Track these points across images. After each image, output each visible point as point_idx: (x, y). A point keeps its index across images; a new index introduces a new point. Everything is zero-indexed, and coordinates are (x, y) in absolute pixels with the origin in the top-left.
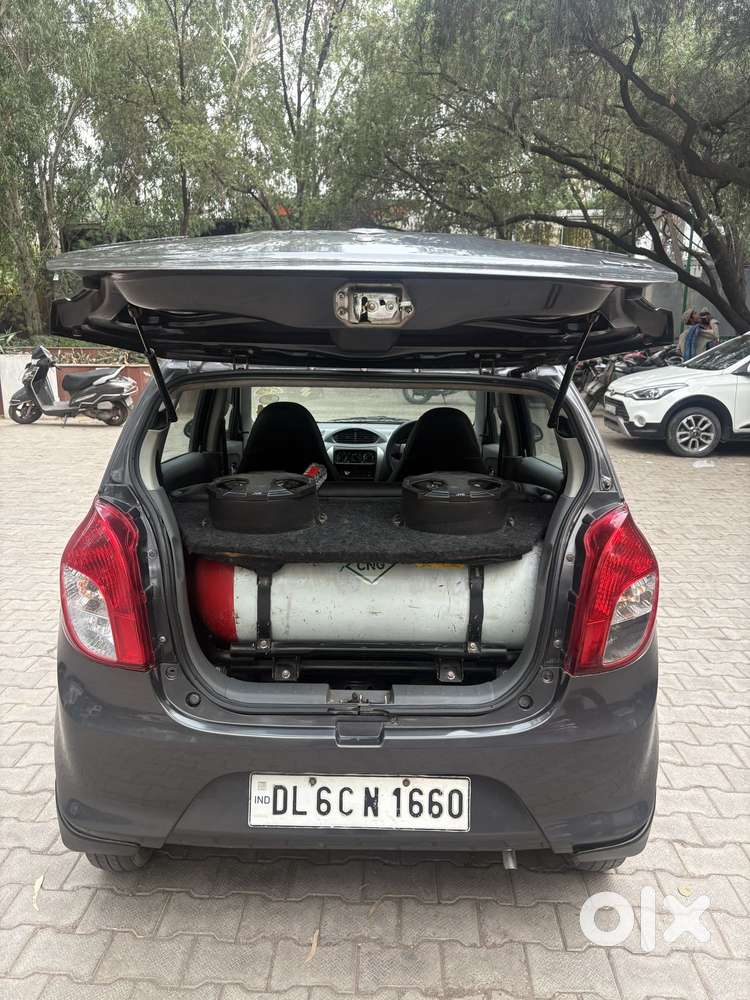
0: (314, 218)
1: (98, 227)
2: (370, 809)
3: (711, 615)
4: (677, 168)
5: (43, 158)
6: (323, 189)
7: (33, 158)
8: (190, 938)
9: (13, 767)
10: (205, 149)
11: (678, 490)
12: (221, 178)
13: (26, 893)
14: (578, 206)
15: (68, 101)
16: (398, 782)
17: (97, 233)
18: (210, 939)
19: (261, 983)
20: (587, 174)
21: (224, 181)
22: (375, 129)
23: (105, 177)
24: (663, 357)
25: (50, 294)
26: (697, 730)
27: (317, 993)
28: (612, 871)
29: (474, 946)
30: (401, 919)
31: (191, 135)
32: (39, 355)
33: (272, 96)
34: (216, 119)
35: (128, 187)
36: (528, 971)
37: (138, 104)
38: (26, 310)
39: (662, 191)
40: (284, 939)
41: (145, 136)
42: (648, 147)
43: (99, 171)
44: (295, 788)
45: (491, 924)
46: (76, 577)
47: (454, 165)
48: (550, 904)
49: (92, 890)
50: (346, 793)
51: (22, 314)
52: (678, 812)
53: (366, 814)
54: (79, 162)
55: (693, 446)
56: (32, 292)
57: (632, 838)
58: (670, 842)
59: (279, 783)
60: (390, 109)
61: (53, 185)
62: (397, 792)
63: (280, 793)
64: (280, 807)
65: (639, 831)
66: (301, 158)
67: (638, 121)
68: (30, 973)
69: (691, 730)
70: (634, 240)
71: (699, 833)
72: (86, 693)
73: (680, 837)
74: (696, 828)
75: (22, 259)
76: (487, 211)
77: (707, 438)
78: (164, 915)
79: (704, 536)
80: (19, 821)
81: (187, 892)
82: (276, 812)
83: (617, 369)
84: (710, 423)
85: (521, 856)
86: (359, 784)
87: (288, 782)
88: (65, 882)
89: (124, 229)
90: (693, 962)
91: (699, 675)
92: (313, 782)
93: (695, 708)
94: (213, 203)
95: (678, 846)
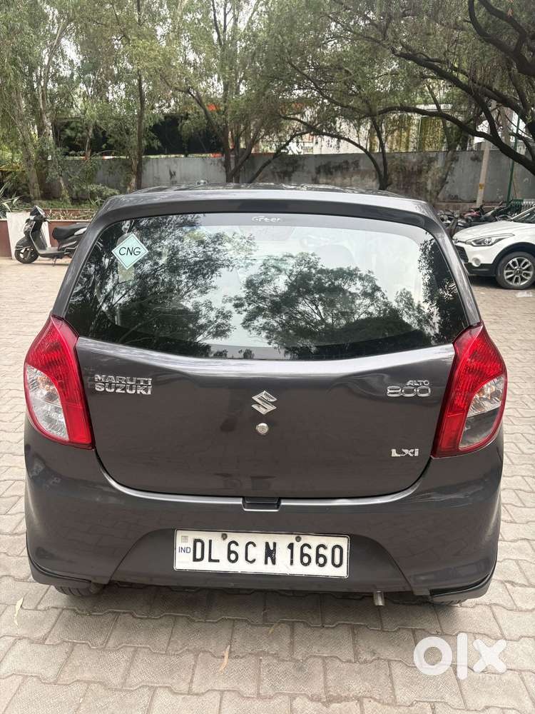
0: (236, 112)
1: (79, 120)
2: (269, 559)
3: (532, 407)
4: (509, 70)
5: (39, 68)
6: (243, 89)
7: (32, 69)
8: (132, 649)
9: (6, 514)
10: (155, 59)
11: (505, 313)
12: (168, 80)
13: (9, 611)
14: (433, 101)
15: (57, 25)
16: (292, 539)
17: (79, 125)
18: (146, 650)
19: (184, 687)
20: (442, 75)
21: (170, 83)
22: (281, 41)
23: (84, 83)
24: (494, 215)
25: (45, 170)
26: (521, 494)
27: (228, 696)
28: (458, 605)
29: (349, 661)
30: (293, 638)
31: (145, 48)
32: (35, 213)
33: (205, 19)
34: (163, 36)
35: (100, 89)
36: (392, 682)
37: (106, 26)
38: (28, 181)
39: (497, 88)
40: (203, 652)
41: (112, 51)
42: (488, 54)
43: (79, 78)
44: (210, 541)
45: (362, 645)
46: (37, 375)
47: (340, 69)
48: (408, 629)
49: (60, 610)
50: (251, 546)
51: (26, 185)
52: (509, 559)
53: (266, 563)
54: (65, 73)
55: (516, 281)
56: (32, 169)
57: (477, 585)
58: (502, 582)
59: (197, 537)
60: (291, 23)
61: (46, 89)
62: (291, 546)
63: (199, 545)
64: (198, 556)
65: (483, 580)
66: (226, 65)
67: (481, 32)
68: (9, 674)
69: (517, 495)
70: (475, 126)
71: (525, 575)
72: (47, 469)
73: (510, 579)
74: (523, 572)
75: (25, 144)
76: (364, 104)
77: (528, 275)
78: (112, 631)
79: (525, 348)
80: (8, 555)
81: (131, 613)
82: (195, 559)
83: (459, 224)
84: (530, 263)
85: (387, 596)
86: (261, 540)
87: (205, 536)
88: (39, 603)
89: (98, 121)
90: (522, 679)
91: (523, 453)
92: (224, 537)
93: (520, 478)
94: (162, 102)
95: (508, 586)
